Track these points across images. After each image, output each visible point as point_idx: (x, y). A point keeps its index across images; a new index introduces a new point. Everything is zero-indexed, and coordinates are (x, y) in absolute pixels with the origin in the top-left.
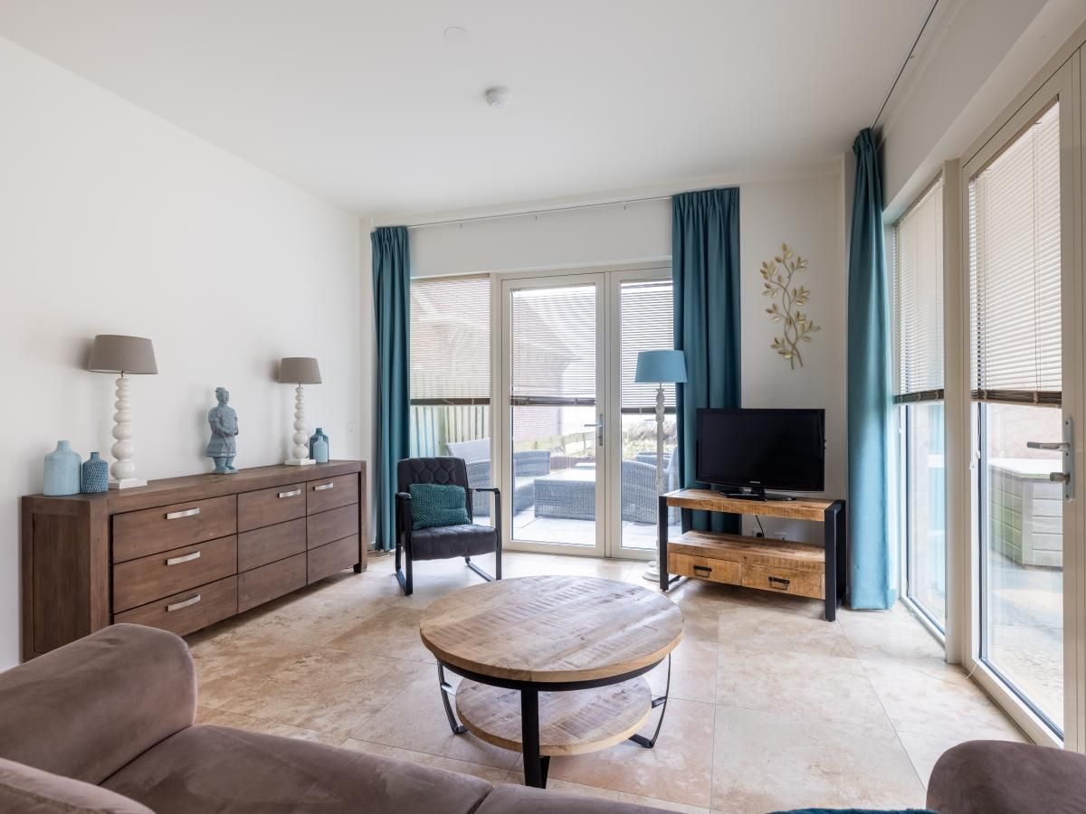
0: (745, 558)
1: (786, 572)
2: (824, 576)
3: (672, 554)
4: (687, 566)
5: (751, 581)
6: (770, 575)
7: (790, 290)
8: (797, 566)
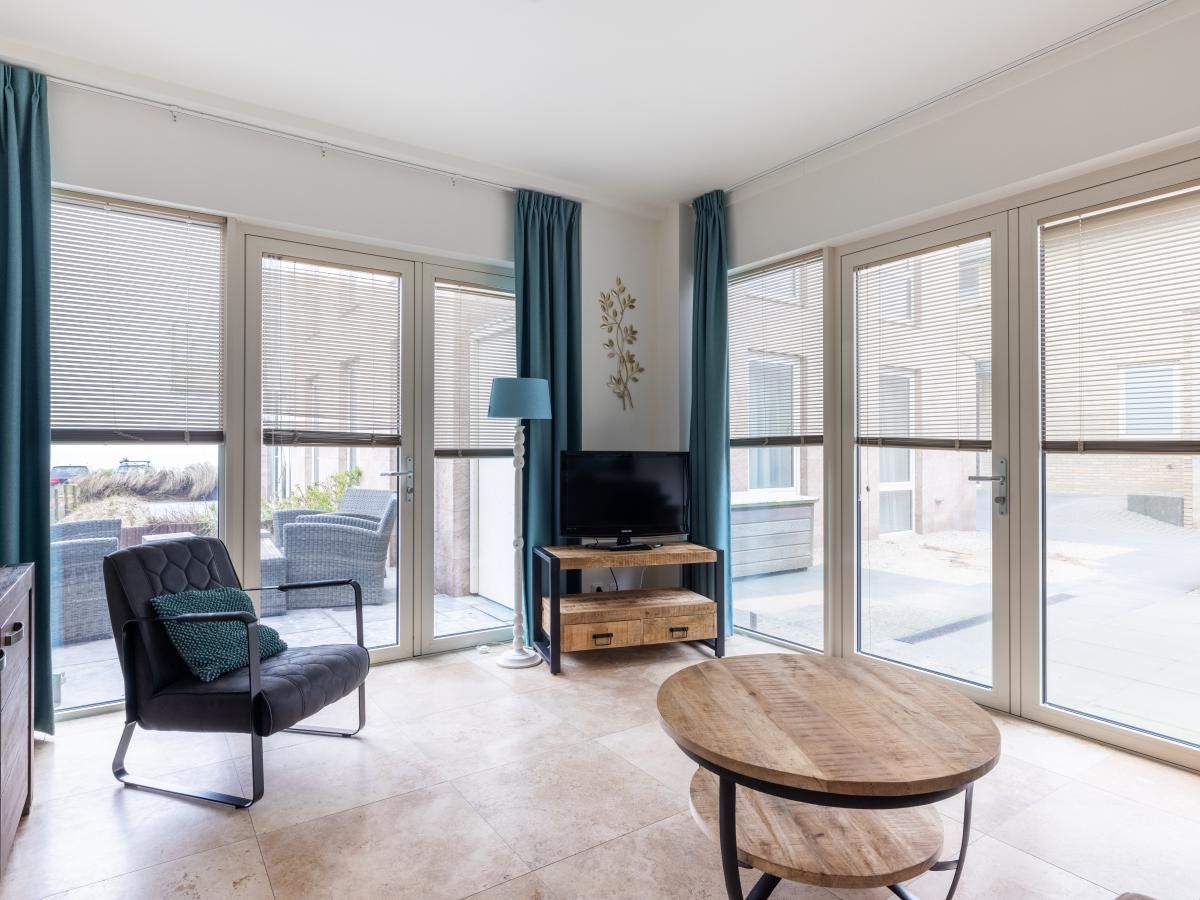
0: (647, 613)
1: (685, 619)
2: (716, 615)
3: (567, 628)
4: (585, 637)
5: (653, 637)
6: (669, 626)
7: (623, 326)
8: (694, 611)
